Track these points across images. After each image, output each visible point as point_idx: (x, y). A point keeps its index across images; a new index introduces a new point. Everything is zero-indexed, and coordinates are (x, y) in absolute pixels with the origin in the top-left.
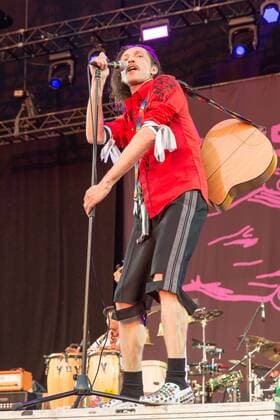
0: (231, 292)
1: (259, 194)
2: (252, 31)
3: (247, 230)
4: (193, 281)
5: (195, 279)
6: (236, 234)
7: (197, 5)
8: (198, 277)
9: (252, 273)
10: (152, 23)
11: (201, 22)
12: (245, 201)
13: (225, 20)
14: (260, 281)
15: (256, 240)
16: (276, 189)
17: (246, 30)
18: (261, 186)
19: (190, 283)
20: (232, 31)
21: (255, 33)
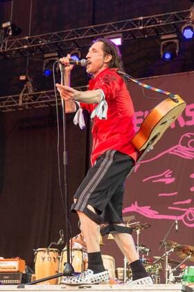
0: (157, 213)
1: (176, 149)
2: (176, 44)
3: (168, 172)
4: (132, 205)
5: (134, 204)
6: (161, 175)
7: (141, 25)
8: (136, 202)
9: (170, 201)
11: (143, 36)
12: (168, 153)
13: (158, 36)
14: (173, 206)
15: (173, 179)
16: (187, 147)
17: (173, 42)
18: (178, 144)
19: (130, 206)
20: (163, 43)
21: (178, 45)
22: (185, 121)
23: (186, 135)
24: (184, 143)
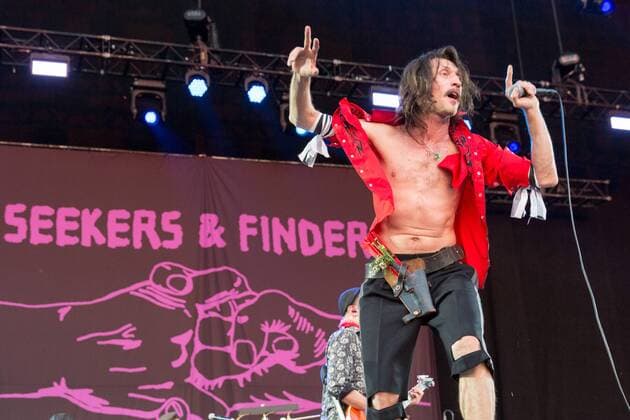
0: (107, 403)
1: (144, 288)
2: (160, 100)
3: (128, 329)
4: (55, 384)
5: (59, 383)
6: (116, 332)
8: (63, 380)
9: (133, 382)
11: (96, 71)
12: (128, 293)
14: (143, 392)
15: (139, 343)
16: (165, 286)
17: (154, 96)
18: (148, 279)
19: (52, 386)
20: (137, 92)
21: (164, 102)
22: (162, 240)
23: (163, 264)
24: (160, 278)
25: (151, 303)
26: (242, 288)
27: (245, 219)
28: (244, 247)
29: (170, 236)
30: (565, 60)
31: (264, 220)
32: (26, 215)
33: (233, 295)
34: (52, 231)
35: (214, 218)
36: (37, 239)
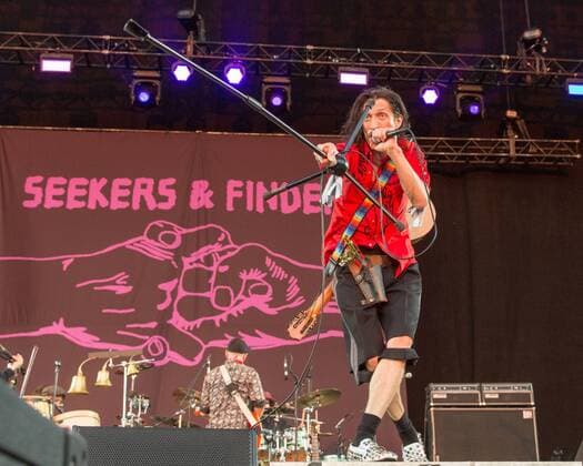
0: (98, 339)
1: (138, 242)
2: (156, 87)
3: (121, 277)
4: (54, 323)
5: (58, 322)
6: (112, 279)
7: (106, 48)
8: (62, 320)
9: (122, 321)
10: (54, 55)
11: (103, 65)
12: (124, 247)
13: (129, 69)
14: (130, 330)
15: (130, 288)
16: (157, 241)
17: (151, 84)
18: (142, 234)
19: (51, 325)
20: (136, 82)
21: (159, 89)
22: (157, 202)
23: (156, 223)
24: (153, 235)
25: (144, 255)
26: (225, 242)
27: (232, 184)
28: (230, 208)
29: (165, 199)
30: (527, 35)
31: (250, 184)
32: (43, 185)
33: (217, 248)
34: (64, 198)
35: (206, 184)
36: (50, 204)
